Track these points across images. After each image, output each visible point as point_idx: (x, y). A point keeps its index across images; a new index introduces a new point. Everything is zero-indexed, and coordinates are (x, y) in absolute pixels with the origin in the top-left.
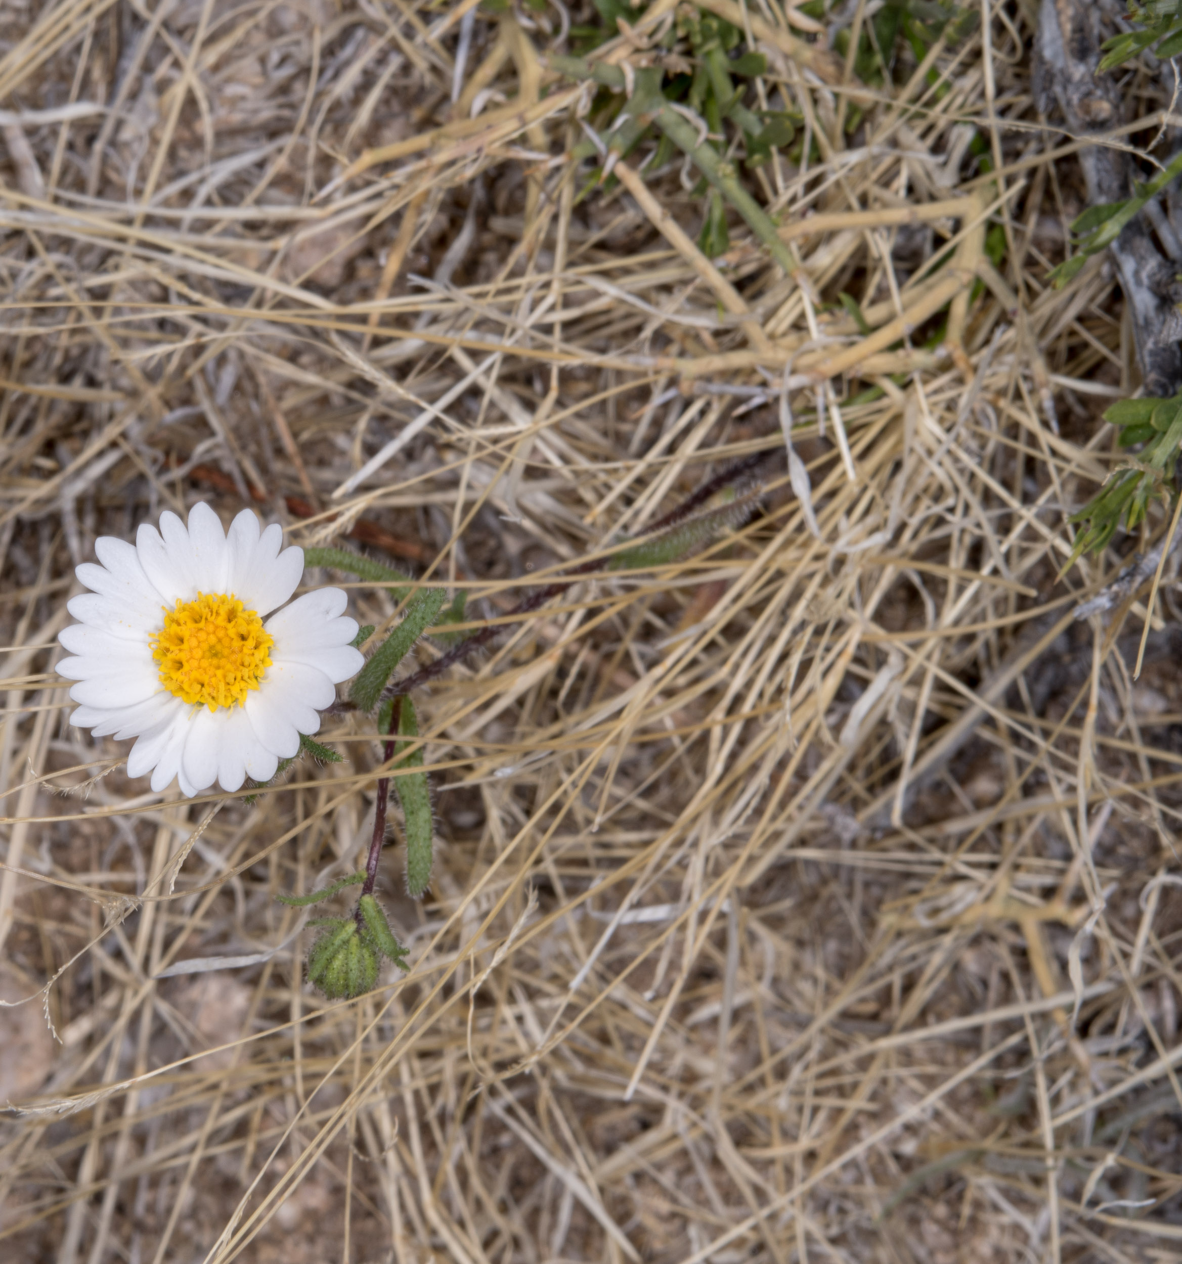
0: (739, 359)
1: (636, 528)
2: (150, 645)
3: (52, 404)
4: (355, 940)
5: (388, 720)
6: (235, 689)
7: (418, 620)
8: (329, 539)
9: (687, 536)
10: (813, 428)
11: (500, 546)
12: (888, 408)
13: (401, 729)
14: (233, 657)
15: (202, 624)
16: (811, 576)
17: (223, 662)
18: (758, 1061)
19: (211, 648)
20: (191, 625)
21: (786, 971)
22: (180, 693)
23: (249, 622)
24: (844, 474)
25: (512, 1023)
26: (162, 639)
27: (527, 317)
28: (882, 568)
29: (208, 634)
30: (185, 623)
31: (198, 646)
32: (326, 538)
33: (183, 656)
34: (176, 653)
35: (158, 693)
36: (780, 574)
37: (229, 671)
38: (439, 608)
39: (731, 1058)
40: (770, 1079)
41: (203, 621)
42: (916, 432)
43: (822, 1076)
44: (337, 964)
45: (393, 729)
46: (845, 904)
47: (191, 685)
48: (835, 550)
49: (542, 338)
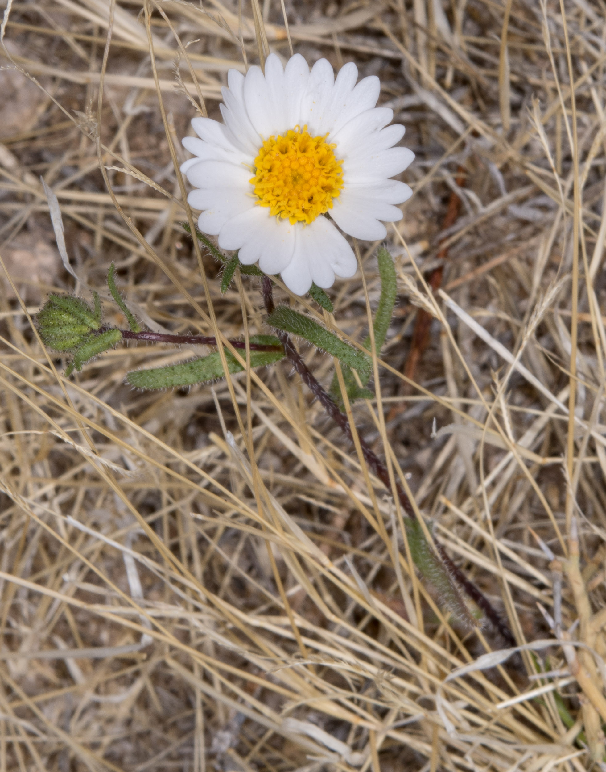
0: (583, 606)
1: (441, 540)
2: (298, 126)
3: (495, 79)
4: (85, 330)
5: (264, 343)
6: (269, 197)
7: (343, 352)
8: (405, 287)
9: (436, 573)
10: (535, 671)
11: (419, 448)
12: (558, 733)
13: (257, 353)
14: (294, 194)
15: (317, 165)
16: (418, 684)
17: (290, 185)
18: (30, 695)
19: (301, 176)
20: (316, 157)
21: (104, 712)
22: (262, 154)
23: (323, 203)
24: (501, 700)
25: (40, 492)
26: (303, 135)
27: (599, 432)
28: (430, 743)
29: (311, 172)
30: (318, 153)
31: (300, 165)
32: (404, 284)
33: (291, 153)
34: (293, 148)
35: (261, 137)
36: (416, 657)
37: (283, 191)
38: (354, 368)
39: (31, 676)
40: (16, 704)
41: (321, 167)
42: (540, 755)
43: (24, 747)
44: (65, 317)
45: (255, 347)
46: (163, 754)
47: (269, 161)
48: (439, 700)
49: (583, 447)
